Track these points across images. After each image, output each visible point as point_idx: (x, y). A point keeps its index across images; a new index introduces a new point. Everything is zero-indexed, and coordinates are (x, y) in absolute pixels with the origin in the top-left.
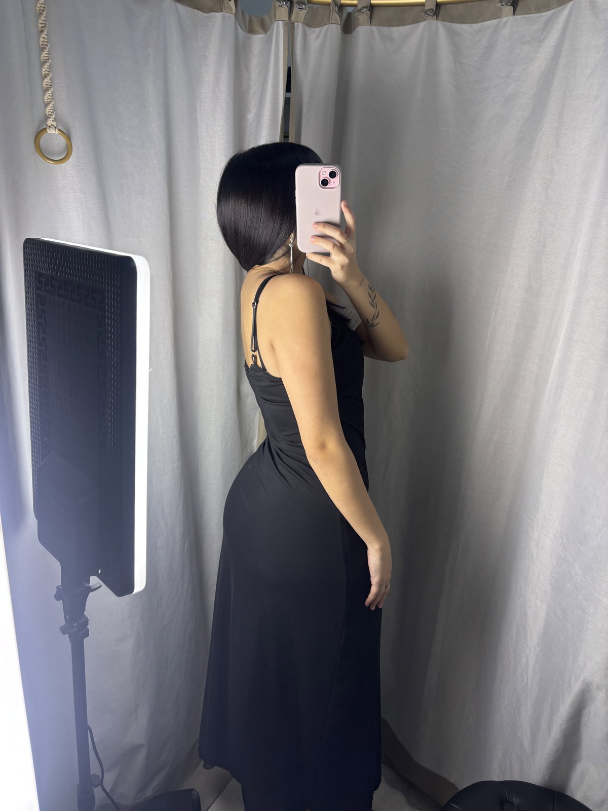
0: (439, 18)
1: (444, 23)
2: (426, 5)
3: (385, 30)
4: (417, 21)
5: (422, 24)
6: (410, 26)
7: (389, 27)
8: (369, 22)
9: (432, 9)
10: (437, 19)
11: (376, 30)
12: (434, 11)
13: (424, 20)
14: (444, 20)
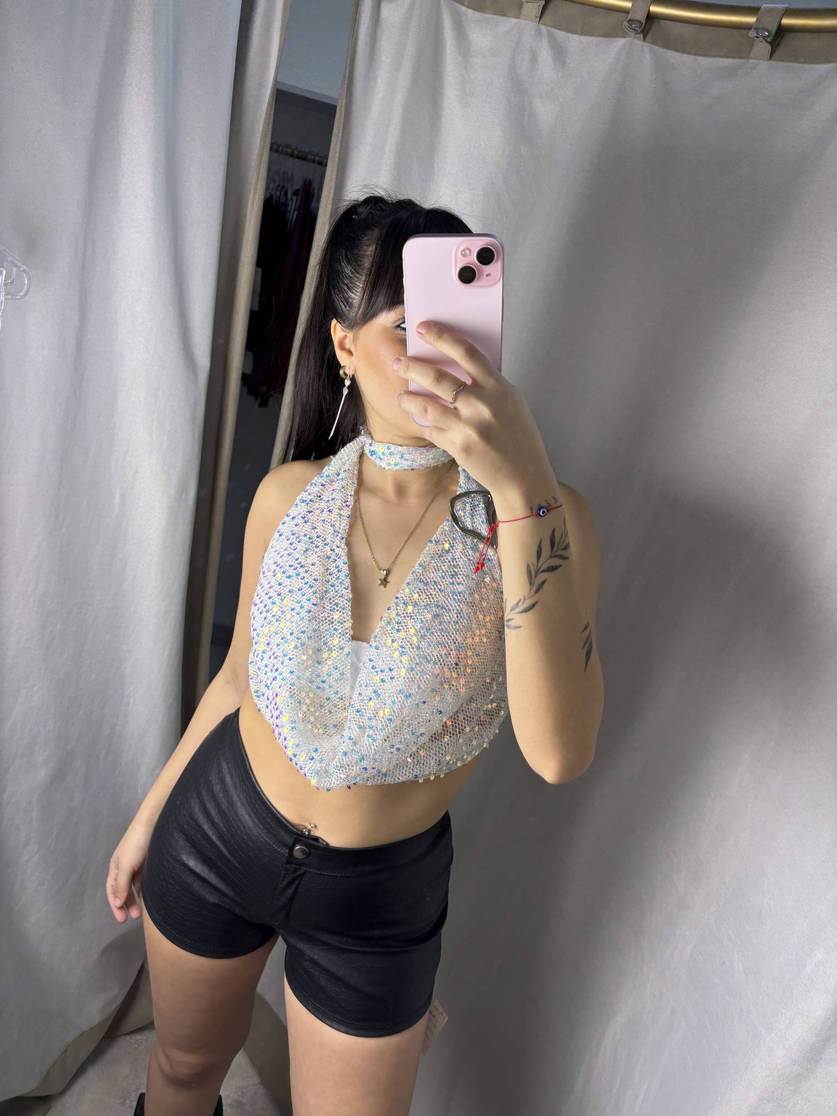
0: (649, 37)
1: (655, 47)
2: (631, 12)
3: (560, 34)
4: (611, 33)
5: (620, 42)
6: (600, 39)
7: (565, 33)
8: (538, 19)
9: (639, 21)
10: (644, 39)
11: (545, 31)
12: (643, 25)
13: (624, 35)
14: (654, 43)
